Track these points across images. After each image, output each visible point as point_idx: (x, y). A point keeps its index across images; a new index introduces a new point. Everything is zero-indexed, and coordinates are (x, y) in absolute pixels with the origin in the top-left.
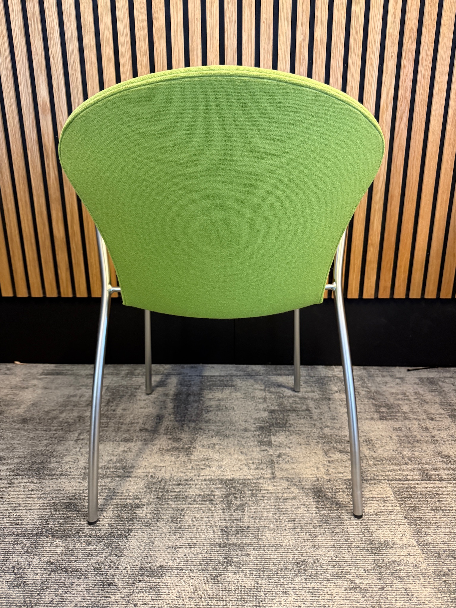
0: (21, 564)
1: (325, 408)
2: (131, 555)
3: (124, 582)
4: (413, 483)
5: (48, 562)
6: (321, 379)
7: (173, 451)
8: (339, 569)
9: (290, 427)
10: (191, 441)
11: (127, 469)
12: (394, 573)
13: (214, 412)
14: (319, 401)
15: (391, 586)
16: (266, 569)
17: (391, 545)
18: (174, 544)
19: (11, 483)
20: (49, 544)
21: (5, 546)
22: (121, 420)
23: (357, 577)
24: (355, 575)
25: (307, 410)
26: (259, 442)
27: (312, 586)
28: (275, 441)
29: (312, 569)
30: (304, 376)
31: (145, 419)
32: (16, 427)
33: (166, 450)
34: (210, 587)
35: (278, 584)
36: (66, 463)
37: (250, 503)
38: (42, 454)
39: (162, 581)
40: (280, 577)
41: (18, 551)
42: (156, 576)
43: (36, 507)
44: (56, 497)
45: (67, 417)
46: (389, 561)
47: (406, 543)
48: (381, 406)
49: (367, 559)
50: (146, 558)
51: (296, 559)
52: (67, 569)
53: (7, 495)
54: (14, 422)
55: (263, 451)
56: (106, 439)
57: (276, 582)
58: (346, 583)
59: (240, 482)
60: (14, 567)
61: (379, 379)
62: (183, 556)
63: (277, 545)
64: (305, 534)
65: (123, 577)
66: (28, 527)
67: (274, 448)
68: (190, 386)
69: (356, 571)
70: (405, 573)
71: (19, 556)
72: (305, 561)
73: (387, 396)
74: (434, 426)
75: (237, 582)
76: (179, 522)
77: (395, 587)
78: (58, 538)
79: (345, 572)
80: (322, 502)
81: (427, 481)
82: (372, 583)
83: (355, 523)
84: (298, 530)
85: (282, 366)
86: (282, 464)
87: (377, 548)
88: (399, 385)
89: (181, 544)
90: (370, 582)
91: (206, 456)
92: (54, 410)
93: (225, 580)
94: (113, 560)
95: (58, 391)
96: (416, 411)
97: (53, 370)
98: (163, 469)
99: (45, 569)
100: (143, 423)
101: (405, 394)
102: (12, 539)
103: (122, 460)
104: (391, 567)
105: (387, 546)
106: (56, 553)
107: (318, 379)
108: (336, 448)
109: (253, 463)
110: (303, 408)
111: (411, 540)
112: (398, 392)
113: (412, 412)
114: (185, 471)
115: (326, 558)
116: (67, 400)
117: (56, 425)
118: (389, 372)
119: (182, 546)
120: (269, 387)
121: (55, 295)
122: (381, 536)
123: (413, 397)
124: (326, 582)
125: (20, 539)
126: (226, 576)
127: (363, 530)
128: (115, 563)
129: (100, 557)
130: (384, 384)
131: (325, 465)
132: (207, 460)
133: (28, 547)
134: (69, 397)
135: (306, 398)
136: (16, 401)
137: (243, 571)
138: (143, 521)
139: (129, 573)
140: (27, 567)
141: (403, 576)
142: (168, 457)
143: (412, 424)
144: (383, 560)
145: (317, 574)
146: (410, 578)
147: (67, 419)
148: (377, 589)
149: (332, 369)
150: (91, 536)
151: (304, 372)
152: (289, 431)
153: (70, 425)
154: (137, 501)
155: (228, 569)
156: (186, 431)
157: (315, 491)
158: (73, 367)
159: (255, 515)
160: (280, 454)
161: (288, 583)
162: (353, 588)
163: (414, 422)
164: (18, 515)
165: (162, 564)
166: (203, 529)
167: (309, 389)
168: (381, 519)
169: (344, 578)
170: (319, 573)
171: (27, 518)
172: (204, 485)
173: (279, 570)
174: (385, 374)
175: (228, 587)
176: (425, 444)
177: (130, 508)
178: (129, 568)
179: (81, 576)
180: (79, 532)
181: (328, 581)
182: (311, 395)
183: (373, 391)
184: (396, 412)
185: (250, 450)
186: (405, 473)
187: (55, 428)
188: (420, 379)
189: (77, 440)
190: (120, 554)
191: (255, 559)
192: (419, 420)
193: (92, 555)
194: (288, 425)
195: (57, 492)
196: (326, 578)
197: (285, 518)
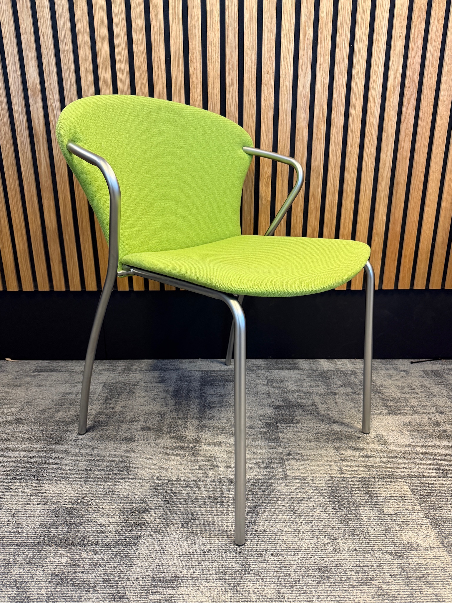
0: (23, 577)
1: (331, 403)
2: (142, 565)
3: (137, 594)
4: (430, 480)
5: (53, 574)
6: (325, 372)
7: (178, 450)
8: (363, 574)
9: (297, 423)
10: (196, 440)
11: (131, 470)
12: (422, 577)
13: (217, 409)
14: (324, 396)
15: (420, 592)
16: (287, 576)
17: (415, 547)
18: (187, 551)
19: (8, 488)
20: (52, 554)
21: (5, 558)
22: (122, 419)
23: (383, 583)
24: (381, 581)
25: (314, 405)
26: (266, 439)
27: (337, 593)
28: (283, 439)
29: (335, 576)
30: (307, 370)
31: (146, 417)
32: (11, 427)
33: (170, 449)
34: (229, 597)
35: (301, 592)
36: (66, 465)
37: (264, 504)
38: (39, 455)
39: (177, 592)
40: (303, 585)
41: (20, 562)
42: (170, 587)
43: (37, 513)
44: (57, 503)
45: (64, 416)
46: (415, 564)
47: (430, 545)
48: (388, 401)
49: (392, 562)
50: (158, 567)
51: (318, 564)
52: (74, 582)
53: (5, 500)
54: (9, 422)
55: (272, 448)
56: (107, 438)
57: (299, 591)
58: (373, 590)
59: (251, 482)
60: (15, 581)
61: (383, 372)
62: (198, 564)
63: (295, 549)
64: (324, 537)
65: (134, 589)
66: (29, 535)
67: (283, 446)
68: (190, 382)
69: (381, 577)
70: (433, 577)
71: (21, 568)
72: (327, 567)
73: (393, 390)
74: (445, 421)
75: (258, 591)
76: (191, 527)
77: (424, 593)
78: (62, 547)
79: (370, 578)
80: (338, 502)
81: (444, 477)
82: (400, 589)
83: (375, 524)
84: (317, 533)
85: (283, 360)
86: (293, 463)
87: (401, 550)
88: (405, 378)
89: (194, 551)
90: (398, 588)
91: (212, 455)
92: (50, 409)
93: (244, 590)
94: (123, 570)
95: (52, 388)
96: (425, 404)
97: (46, 366)
98: (169, 470)
99: (50, 582)
100: (144, 421)
101: (411, 387)
102: (12, 549)
103: (125, 461)
104: (418, 571)
105: (411, 548)
106: (61, 563)
107: (321, 373)
108: (347, 445)
109: (263, 462)
110: (309, 403)
111: (435, 542)
112: (404, 385)
113: (420, 405)
114: (193, 471)
115: (349, 563)
116: (62, 398)
117: (53, 424)
118: (392, 365)
119: (196, 553)
120: (272, 382)
121: (47, 289)
122: (404, 538)
123: (420, 390)
124: (352, 589)
125: (21, 549)
126: (245, 585)
127: (385, 532)
128: (125, 574)
129: (109, 567)
130: (389, 377)
131: (337, 462)
132: (215, 459)
133: (30, 558)
134: (65, 394)
135: (311, 393)
136: (9, 400)
137: (262, 579)
138: (151, 526)
139: (141, 584)
140: (30, 581)
141: (431, 580)
142: (173, 457)
143: (422, 418)
144: (409, 564)
145: (341, 580)
146: (439, 583)
147: (64, 418)
148: (406, 596)
149: (334, 362)
150: (97, 544)
151: (305, 365)
152: (296, 427)
153: (68, 424)
154: (144, 505)
155: (247, 578)
156: (190, 429)
157: (330, 491)
158: (67, 363)
159: (269, 517)
160: (290, 451)
161: (312, 591)
162: (380, 595)
163: (424, 415)
164: (17, 522)
165: (176, 574)
166: (217, 534)
167: (313, 384)
168: (402, 519)
169: (370, 584)
170: (343, 579)
171: (28, 526)
172: (213, 486)
173: (301, 577)
174: (388, 366)
175: (248, 597)
176: (437, 439)
177: (137, 512)
178: (141, 579)
179: (89, 588)
180: (84, 540)
181: (353, 588)
182: (315, 389)
183: (378, 385)
184: (404, 406)
185: (259, 448)
186: (421, 470)
187: (52, 427)
188: (425, 371)
189: (76, 440)
190: (130, 563)
191: (274, 566)
192: (429, 414)
193: (100, 565)
194: (295, 421)
195: (58, 497)
196: (351, 585)
197: (301, 520)
